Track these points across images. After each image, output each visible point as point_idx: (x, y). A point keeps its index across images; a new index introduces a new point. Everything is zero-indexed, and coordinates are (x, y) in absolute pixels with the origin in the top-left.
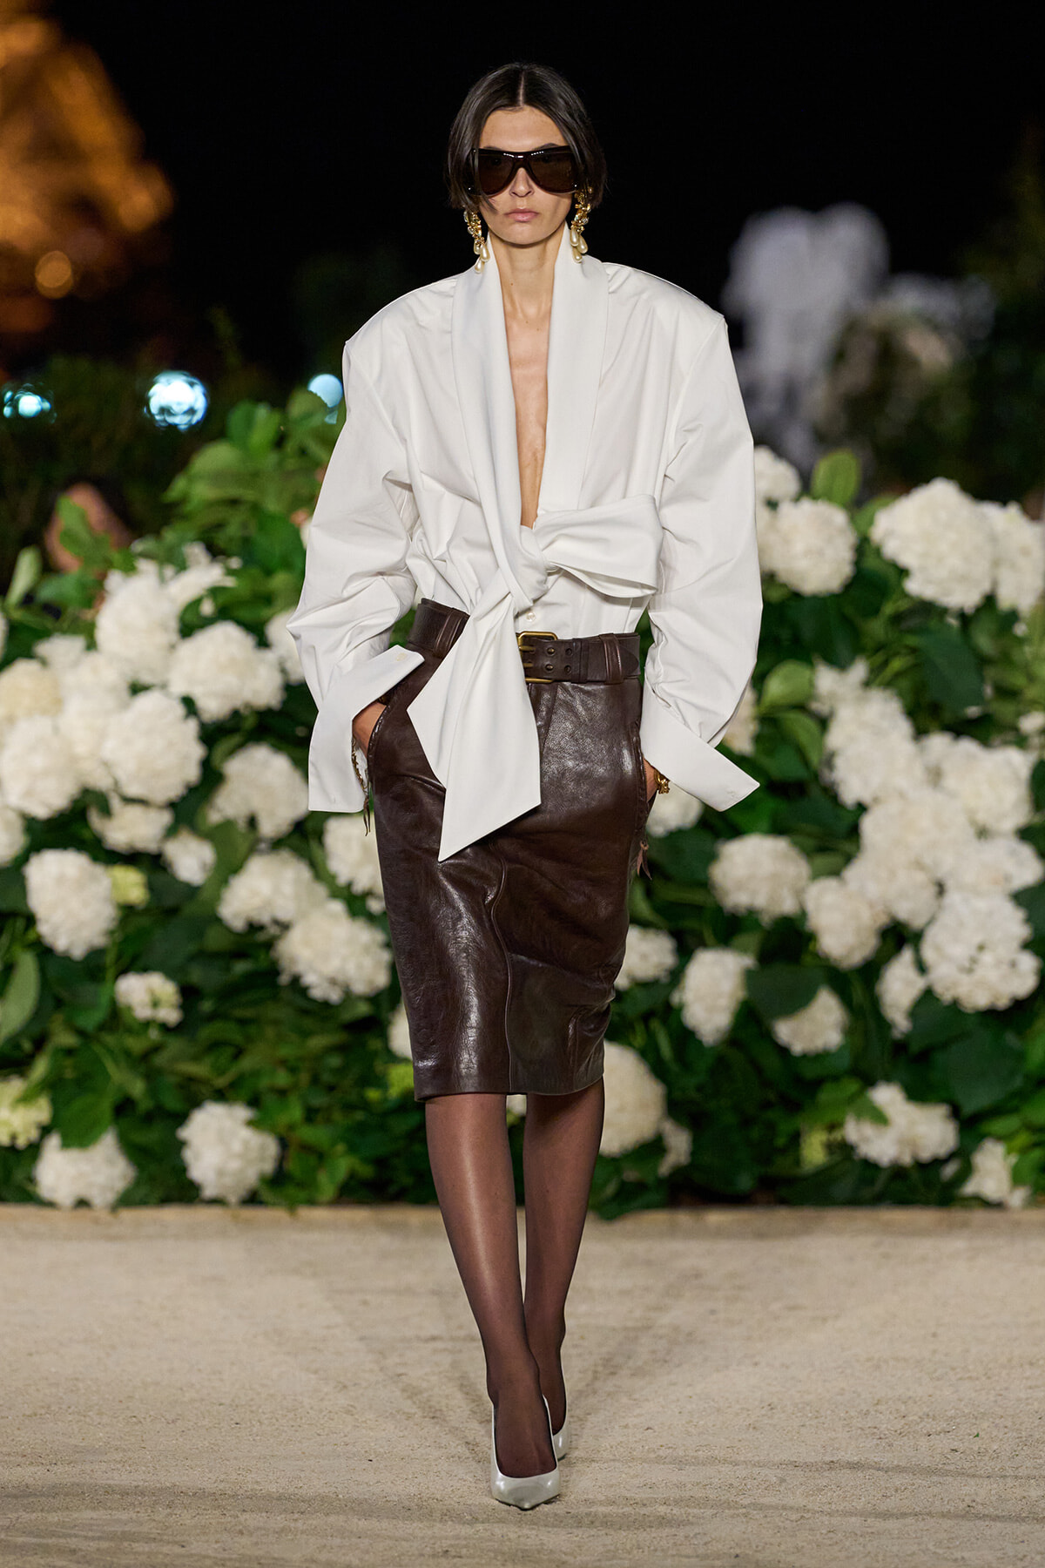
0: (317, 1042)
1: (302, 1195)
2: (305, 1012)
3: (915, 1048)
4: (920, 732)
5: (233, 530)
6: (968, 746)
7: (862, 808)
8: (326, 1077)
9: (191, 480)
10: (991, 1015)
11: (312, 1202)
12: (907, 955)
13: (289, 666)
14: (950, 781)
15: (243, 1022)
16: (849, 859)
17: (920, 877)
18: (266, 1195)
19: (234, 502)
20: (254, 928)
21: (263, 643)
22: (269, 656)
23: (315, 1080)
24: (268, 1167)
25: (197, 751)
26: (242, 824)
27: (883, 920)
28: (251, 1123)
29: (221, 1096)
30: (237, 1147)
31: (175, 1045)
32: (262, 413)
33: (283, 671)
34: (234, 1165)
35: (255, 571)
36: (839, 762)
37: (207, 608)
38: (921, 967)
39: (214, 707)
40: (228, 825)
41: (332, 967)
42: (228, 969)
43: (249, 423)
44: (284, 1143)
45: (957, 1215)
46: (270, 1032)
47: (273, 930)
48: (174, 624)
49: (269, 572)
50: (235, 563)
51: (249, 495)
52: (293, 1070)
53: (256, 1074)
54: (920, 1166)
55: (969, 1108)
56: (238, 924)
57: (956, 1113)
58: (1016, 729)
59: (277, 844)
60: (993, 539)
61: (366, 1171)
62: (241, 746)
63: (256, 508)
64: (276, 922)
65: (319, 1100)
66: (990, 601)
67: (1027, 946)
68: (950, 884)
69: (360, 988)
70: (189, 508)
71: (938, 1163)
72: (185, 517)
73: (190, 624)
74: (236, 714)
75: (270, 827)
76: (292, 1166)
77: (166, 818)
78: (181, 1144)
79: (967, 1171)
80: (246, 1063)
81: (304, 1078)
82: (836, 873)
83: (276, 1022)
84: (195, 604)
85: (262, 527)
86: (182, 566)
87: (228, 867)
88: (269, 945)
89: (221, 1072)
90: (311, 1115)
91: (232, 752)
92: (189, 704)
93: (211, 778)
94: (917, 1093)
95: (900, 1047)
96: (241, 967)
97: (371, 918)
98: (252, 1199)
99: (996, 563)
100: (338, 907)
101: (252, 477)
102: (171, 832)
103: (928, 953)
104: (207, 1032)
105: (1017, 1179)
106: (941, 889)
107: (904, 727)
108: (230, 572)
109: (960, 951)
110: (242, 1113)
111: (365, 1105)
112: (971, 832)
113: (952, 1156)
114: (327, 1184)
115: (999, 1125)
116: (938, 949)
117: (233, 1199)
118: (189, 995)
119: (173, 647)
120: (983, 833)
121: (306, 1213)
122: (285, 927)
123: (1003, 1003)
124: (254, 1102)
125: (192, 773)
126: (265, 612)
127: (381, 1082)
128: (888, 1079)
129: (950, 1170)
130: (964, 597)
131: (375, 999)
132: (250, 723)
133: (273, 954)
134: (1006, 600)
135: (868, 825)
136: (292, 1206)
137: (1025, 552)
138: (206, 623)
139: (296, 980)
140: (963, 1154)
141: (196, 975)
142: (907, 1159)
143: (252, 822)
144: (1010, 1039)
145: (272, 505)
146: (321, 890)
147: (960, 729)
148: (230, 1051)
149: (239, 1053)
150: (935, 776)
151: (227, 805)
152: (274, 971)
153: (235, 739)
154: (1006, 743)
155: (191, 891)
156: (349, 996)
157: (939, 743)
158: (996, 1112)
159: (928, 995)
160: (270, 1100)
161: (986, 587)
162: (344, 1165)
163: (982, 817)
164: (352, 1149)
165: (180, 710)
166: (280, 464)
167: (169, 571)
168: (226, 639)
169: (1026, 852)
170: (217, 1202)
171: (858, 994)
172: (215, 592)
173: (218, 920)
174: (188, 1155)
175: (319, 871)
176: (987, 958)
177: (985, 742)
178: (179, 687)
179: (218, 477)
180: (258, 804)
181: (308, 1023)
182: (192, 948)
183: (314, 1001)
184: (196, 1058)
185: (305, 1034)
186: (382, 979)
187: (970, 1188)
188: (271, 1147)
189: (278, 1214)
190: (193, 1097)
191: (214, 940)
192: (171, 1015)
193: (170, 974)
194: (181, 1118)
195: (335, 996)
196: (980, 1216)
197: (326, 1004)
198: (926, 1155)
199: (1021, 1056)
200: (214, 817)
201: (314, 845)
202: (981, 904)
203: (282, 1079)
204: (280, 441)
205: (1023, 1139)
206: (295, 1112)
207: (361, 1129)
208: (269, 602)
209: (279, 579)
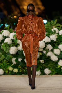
0: (53, 64)
2: (52, 62)
5: (47, 30)
11: (53, 75)
15: (48, 63)
19: (47, 28)
20: (49, 56)
21: (49, 37)
23: (53, 67)
24: (50, 72)
25: (45, 45)
29: (47, 68)
31: (44, 64)
32: (49, 22)
33: (51, 39)
34: (48, 72)
39: (46, 42)
40: (47, 50)
41: (54, 59)
43: (48, 23)
44: (51, 71)
49: (49, 33)
50: (47, 32)
59: (50, 51)
61: (57, 73)
62: (48, 44)
63: (49, 28)
69: (56, 60)
76: (52, 72)
78: (44, 71)
80: (49, 66)
83: (50, 63)
85: (49, 30)
87: (47, 52)
88: (50, 58)
90: (53, 69)
92: (44, 42)
96: (48, 59)
97: (57, 56)
98: (49, 75)
100: (54, 55)
101: (48, 26)
102: (43, 50)
104: (46, 64)
110: (48, 69)
111: (56, 68)
114: (54, 73)
118: (45, 61)
122: (51, 56)
124: (49, 68)
125: (45, 46)
127: (58, 67)
131: (57, 61)
136: (52, 75)
138: (46, 36)
139: (52, 60)
143: (49, 49)
145: (50, 28)
146: (53, 54)
149: (48, 65)
151: (47, 48)
155: (45, 54)
156: (55, 61)
162: (55, 72)
164: (56, 71)
170: (47, 75)
175: (53, 53)
186: (57, 60)
188: (50, 71)
189: (51, 76)
190: (45, 68)
191: (46, 57)
192: (43, 62)
193: (43, 60)
194: (44, 69)
195: (54, 61)
201: (53, 51)
203: (51, 67)
204: (50, 24)
207: (56, 70)
208: (50, 35)
209: (50, 33)
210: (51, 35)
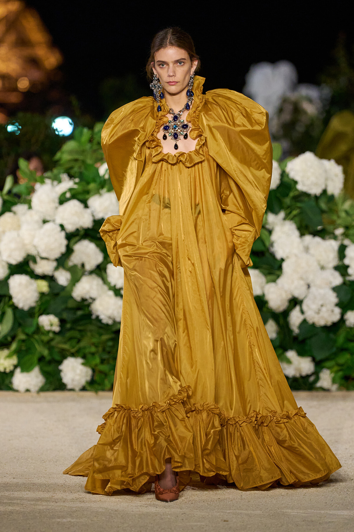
0: (105, 337)
1: (100, 387)
2: (100, 328)
3: (300, 338)
4: (302, 235)
5: (76, 169)
6: (318, 239)
7: (283, 260)
8: (108, 349)
9: (63, 153)
10: (326, 328)
11: (103, 390)
12: (298, 308)
13: (95, 214)
14: (312, 251)
15: (80, 331)
16: (278, 276)
17: (302, 282)
18: (88, 388)
19: (76, 160)
20: (84, 300)
21: (86, 206)
22: (88, 211)
23: (104, 350)
24: (89, 378)
25: (65, 242)
26: (79, 266)
27: (290, 297)
28: (83, 364)
29: (73, 355)
30: (78, 372)
31: (58, 338)
32: (85, 130)
33: (93, 216)
34: (77, 378)
35: (84, 183)
36: (275, 245)
37: (68, 195)
38: (302, 312)
39: (70, 228)
40: (75, 266)
41: (109, 312)
42: (75, 314)
43: (81, 133)
44: (94, 370)
45: (315, 393)
46: (89, 334)
47: (90, 301)
48: (57, 201)
49: (88, 183)
50: (77, 180)
51: (81, 157)
52: (96, 347)
53: (85, 348)
54: (302, 377)
55: (318, 358)
56: (79, 299)
57: (314, 360)
58: (333, 234)
59: (91, 272)
60: (326, 171)
62: (79, 240)
63: (84, 162)
64: (91, 298)
65: (105, 356)
66: (325, 192)
67: (337, 305)
68: (312, 285)
69: (118, 319)
70: (62, 162)
71: (308, 376)
72: (60, 165)
73: (62, 201)
74: (77, 230)
75: (89, 267)
76: (97, 378)
77: (55, 264)
78: (60, 371)
79: (317, 379)
80: (82, 344)
81: (100, 349)
82: (274, 281)
83: (91, 331)
84: (64, 194)
85: (86, 168)
86: (60, 181)
87: (75, 280)
88: (89, 305)
89: (73, 347)
90: (102, 361)
91: (76, 242)
92: (62, 227)
93: (69, 251)
94: (301, 353)
95: (296, 338)
96: (80, 313)
98: (84, 389)
99: (326, 179)
100: (111, 293)
101: (82, 152)
102: (56, 269)
103: (305, 307)
104: (68, 334)
105: (334, 381)
106: (309, 286)
107: (297, 233)
108: (75, 183)
109: (314, 307)
110: (80, 361)
112: (318, 268)
113: (313, 374)
114: (108, 384)
115: (328, 364)
116: (308, 306)
117: (77, 389)
118: (62, 322)
119: (57, 208)
120: (323, 268)
121: (101, 393)
122: (94, 300)
123: (329, 323)
124: (84, 357)
125: (63, 249)
126: (87, 196)
128: (291, 349)
129: (312, 379)
130: (316, 191)
132: (82, 233)
133: (90, 308)
134: (330, 191)
135: (285, 265)
136: (96, 391)
137: (336, 176)
138: (67, 200)
139: (98, 317)
140: (316, 374)
141: (65, 316)
142: (298, 375)
143: (83, 265)
144: (332, 335)
145: (89, 161)
146: (106, 287)
147: (315, 234)
148: (76, 340)
149: (79, 341)
150: (307, 249)
151: (75, 259)
152: (90, 314)
153: (77, 238)
154: (330, 238)
155: (63, 288)
156: (115, 322)
157: (308, 238)
158: (327, 359)
159: (305, 321)
160: (89, 356)
161: (323, 187)
163: (322, 263)
165: (59, 229)
166: (91, 147)
167: (55, 183)
168: (74, 205)
169: (337, 274)
170: (72, 390)
171: (281, 321)
172: (70, 190)
173: (71, 297)
174: (62, 374)
175: (105, 281)
176: (324, 309)
177: (323, 238)
178: (59, 221)
179: (71, 152)
180: (85, 260)
181: (101, 331)
182: (63, 307)
183: (103, 324)
184: (65, 343)
185: (101, 335)
187: (319, 384)
188: (90, 372)
189: (91, 394)
190: (64, 355)
191: (70, 304)
192: (57, 329)
193: (56, 315)
194: (60, 362)
195: (110, 322)
196: (321, 393)
197: (107, 325)
198: (304, 374)
199: (335, 341)
200: (70, 264)
201: (103, 273)
202: (322, 291)
203: (93, 349)
204: (91, 140)
205: (336, 368)
206: (97, 360)
208: (88, 192)
209: (92, 186)
210: (97, 192)
